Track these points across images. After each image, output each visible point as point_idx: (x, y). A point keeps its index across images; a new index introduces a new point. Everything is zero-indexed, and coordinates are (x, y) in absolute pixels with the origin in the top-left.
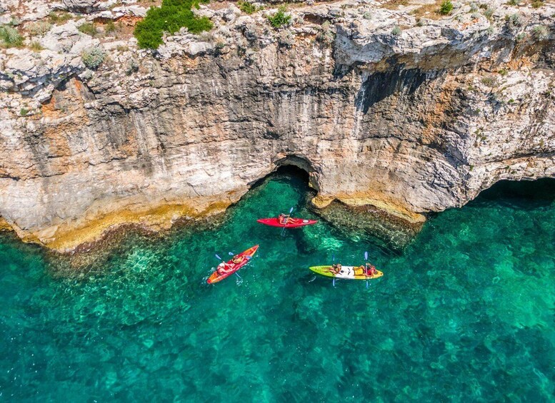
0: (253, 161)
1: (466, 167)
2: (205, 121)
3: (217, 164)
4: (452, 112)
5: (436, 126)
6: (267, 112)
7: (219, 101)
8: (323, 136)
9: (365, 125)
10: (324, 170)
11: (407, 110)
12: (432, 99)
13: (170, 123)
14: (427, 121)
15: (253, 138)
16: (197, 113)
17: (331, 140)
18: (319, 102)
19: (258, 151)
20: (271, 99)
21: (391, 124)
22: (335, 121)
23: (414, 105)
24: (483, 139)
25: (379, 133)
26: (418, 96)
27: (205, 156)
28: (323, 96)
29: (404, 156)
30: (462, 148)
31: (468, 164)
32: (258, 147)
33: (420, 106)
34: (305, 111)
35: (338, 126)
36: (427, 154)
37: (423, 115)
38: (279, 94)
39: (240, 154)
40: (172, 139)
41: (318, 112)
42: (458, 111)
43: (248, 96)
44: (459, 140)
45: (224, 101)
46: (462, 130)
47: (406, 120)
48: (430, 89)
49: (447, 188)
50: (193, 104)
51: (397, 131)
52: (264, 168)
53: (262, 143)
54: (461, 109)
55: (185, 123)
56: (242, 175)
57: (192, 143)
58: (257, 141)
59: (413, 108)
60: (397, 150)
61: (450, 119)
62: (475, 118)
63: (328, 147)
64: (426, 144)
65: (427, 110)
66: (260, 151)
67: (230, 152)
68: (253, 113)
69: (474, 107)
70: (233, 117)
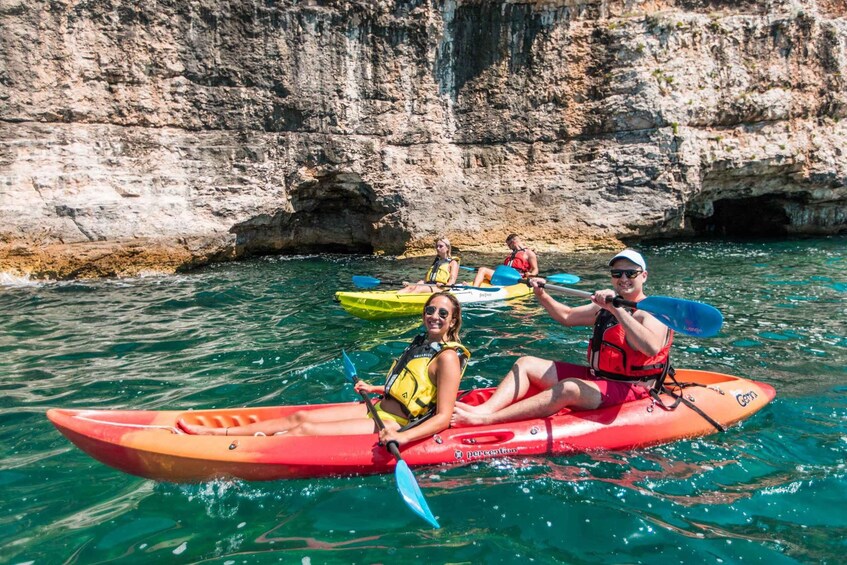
0: (242, 181)
1: (666, 129)
2: (125, 64)
3: (150, 177)
4: (600, 67)
5: (581, 101)
6: (272, 63)
7: (164, 17)
8: (390, 138)
9: (463, 118)
10: (408, 196)
11: (526, 85)
12: (561, 57)
13: (25, 50)
14: (564, 95)
15: (240, 128)
16: (105, 39)
17: (408, 145)
18: (375, 61)
19: (253, 157)
20: (282, 30)
21: (507, 114)
22: (407, 108)
23: (534, 73)
24: (669, 82)
25: (490, 132)
26: (538, 55)
27: (114, 154)
28: (381, 48)
29: (547, 165)
30: (643, 104)
31: (667, 124)
32: (253, 148)
33: (546, 74)
34: (350, 73)
35: (415, 118)
36: (584, 150)
37: (554, 87)
38: (299, 18)
39: (209, 161)
40: (24, 97)
41: (375, 82)
42: (609, 62)
43: (231, 19)
44: (631, 98)
45: (176, 20)
46: (629, 83)
47: (530, 105)
48: (553, 41)
49: (647, 184)
50: (98, 10)
51: (518, 124)
52: (270, 198)
53: (262, 140)
54: (613, 56)
55: (71, 57)
56: (215, 205)
57: (82, 116)
58: (250, 134)
59: (534, 79)
60: (530, 158)
61: (600, 80)
62: (641, 60)
63: (405, 157)
64: (576, 137)
65: (559, 77)
66: (259, 156)
67: (183, 154)
68: (242, 62)
69: (633, 44)
70: (194, 66)
